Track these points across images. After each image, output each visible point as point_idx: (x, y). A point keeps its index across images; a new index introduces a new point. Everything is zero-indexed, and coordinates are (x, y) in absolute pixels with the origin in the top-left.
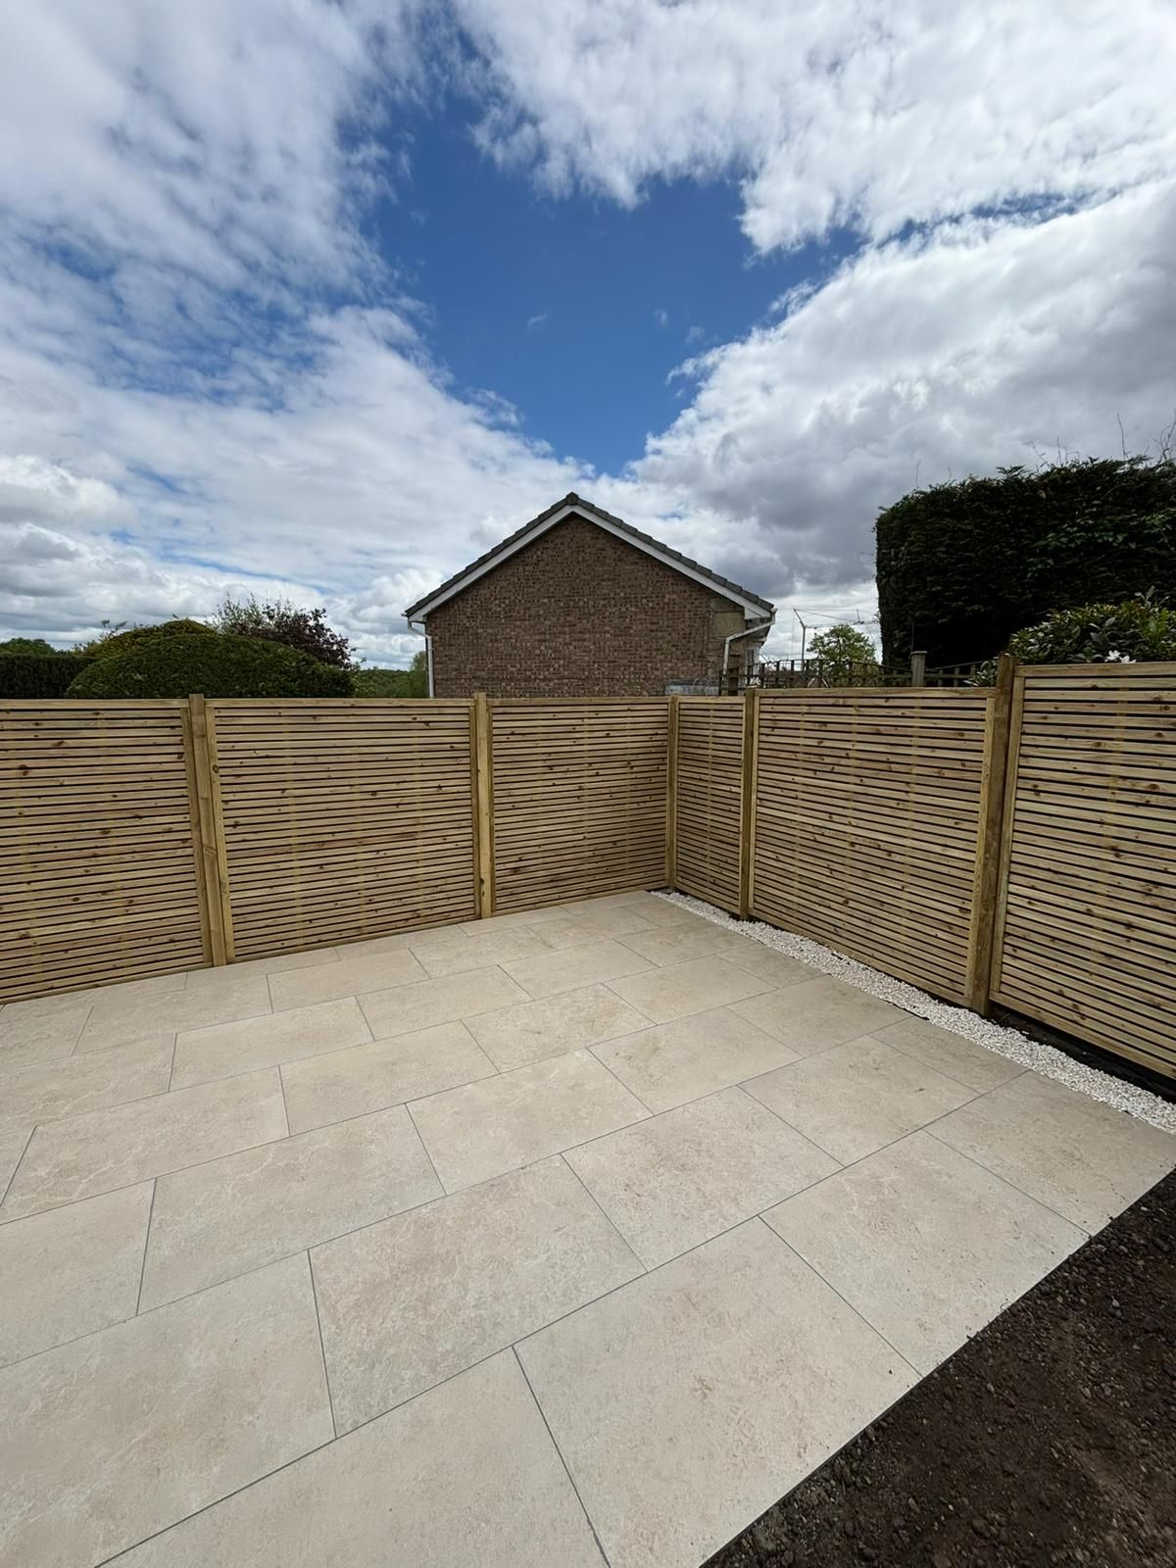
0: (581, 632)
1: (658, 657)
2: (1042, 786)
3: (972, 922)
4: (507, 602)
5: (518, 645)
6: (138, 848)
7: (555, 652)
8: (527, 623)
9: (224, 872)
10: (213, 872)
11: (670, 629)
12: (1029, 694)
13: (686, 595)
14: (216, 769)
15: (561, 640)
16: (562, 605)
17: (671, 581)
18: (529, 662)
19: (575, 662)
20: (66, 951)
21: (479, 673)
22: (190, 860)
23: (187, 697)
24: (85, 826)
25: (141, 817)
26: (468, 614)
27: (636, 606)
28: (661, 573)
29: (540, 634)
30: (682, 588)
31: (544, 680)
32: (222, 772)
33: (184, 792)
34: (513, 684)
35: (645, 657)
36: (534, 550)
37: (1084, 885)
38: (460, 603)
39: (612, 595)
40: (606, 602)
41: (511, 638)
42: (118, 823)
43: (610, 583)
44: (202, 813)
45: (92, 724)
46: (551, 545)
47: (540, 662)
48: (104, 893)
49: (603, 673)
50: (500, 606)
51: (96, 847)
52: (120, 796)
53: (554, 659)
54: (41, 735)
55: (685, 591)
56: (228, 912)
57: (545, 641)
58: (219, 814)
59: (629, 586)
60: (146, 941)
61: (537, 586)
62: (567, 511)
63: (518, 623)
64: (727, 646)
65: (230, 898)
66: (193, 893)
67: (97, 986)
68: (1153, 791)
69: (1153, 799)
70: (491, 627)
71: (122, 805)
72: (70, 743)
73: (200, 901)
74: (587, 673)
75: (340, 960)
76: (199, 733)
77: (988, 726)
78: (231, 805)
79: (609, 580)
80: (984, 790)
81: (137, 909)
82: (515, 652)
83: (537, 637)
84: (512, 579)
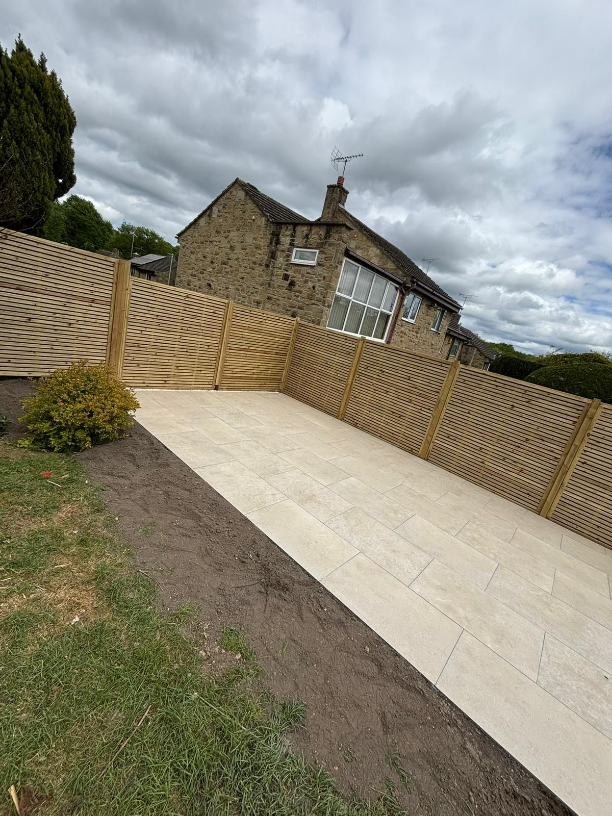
6: (536, 452)
9: (566, 480)
10: (561, 477)
14: (589, 435)
20: (492, 475)
22: (554, 467)
23: (593, 399)
24: (521, 435)
25: (543, 441)
32: (591, 437)
33: (568, 438)
42: (534, 439)
44: (571, 451)
45: (544, 398)
48: (514, 462)
51: (521, 444)
52: (540, 429)
54: (525, 396)
56: (558, 497)
58: (579, 454)
60: (519, 488)
65: (562, 492)
66: (548, 481)
67: (494, 493)
71: (539, 433)
72: (533, 402)
73: (549, 485)
75: (606, 555)
76: (590, 416)
78: (587, 453)
81: (522, 474)
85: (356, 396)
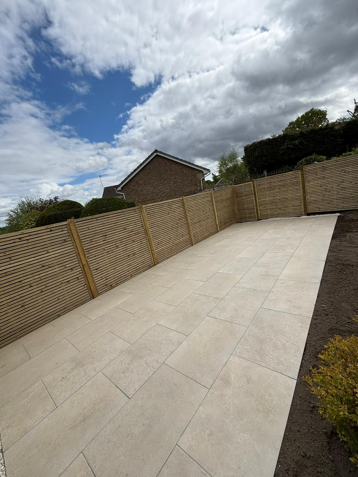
0: (165, 184)
1: (186, 187)
2: (310, 181)
3: (302, 204)
4: (143, 180)
5: (149, 191)
7: (159, 191)
8: (150, 185)
11: (187, 180)
12: (305, 169)
13: (189, 171)
15: (160, 187)
16: (159, 178)
17: (185, 168)
18: (153, 195)
19: (165, 192)
20: (178, 245)
21: (140, 200)
22: (187, 227)
26: (133, 185)
27: (178, 175)
28: (182, 166)
29: (154, 187)
30: (188, 169)
31: (158, 198)
35: (182, 188)
36: (148, 165)
37: (317, 192)
38: (130, 183)
39: (171, 174)
40: (170, 176)
41: (147, 189)
43: (170, 171)
46: (152, 164)
47: (156, 194)
48: (179, 234)
49: (173, 194)
50: (142, 182)
56: (193, 235)
57: (156, 188)
59: (175, 171)
61: (151, 175)
62: (155, 154)
63: (148, 185)
64: (201, 181)
66: (188, 233)
68: (324, 177)
69: (324, 178)
70: (140, 188)
74: (169, 194)
77: (300, 175)
79: (169, 170)
80: (301, 184)
82: (148, 193)
83: (154, 188)
84: (143, 174)
85: (97, 268)
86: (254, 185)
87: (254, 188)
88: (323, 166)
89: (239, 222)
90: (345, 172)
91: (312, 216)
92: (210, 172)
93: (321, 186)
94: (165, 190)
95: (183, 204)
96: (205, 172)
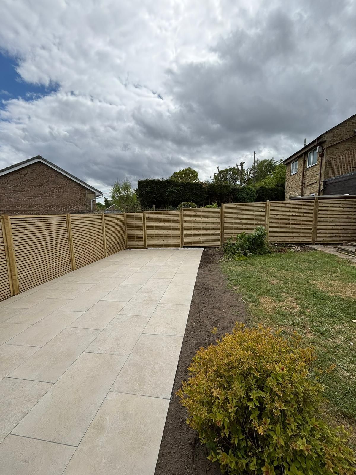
0: (45, 197)
1: (72, 204)
2: (186, 221)
3: (180, 238)
4: (13, 185)
5: (20, 199)
7: (35, 202)
8: (23, 193)
11: (75, 197)
12: (184, 211)
13: (79, 188)
15: (38, 199)
16: (37, 188)
17: (74, 184)
18: (25, 205)
19: (44, 205)
27: (64, 190)
28: (71, 182)
29: (29, 196)
30: (78, 186)
31: (32, 211)
34: (19, 212)
35: (68, 204)
36: (24, 170)
37: (190, 230)
39: (55, 186)
40: (53, 188)
41: (17, 197)
43: (55, 183)
47: (30, 205)
48: (57, 256)
49: (54, 209)
50: (10, 186)
53: (35, 204)
54: (48, 222)
55: (78, 187)
56: (75, 259)
57: (31, 199)
58: (72, 238)
59: (61, 185)
61: (27, 182)
62: (37, 160)
63: (19, 193)
64: (92, 202)
65: (75, 256)
66: (70, 255)
69: (195, 221)
70: (7, 193)
74: (48, 209)
77: (180, 215)
79: (54, 182)
80: (180, 222)
82: (19, 202)
83: (28, 197)
84: (15, 178)
86: (144, 216)
87: (144, 219)
88: (196, 211)
89: (128, 249)
90: (208, 219)
91: (186, 249)
92: (102, 195)
93: (193, 226)
94: (44, 203)
95: (68, 222)
96: (97, 194)
